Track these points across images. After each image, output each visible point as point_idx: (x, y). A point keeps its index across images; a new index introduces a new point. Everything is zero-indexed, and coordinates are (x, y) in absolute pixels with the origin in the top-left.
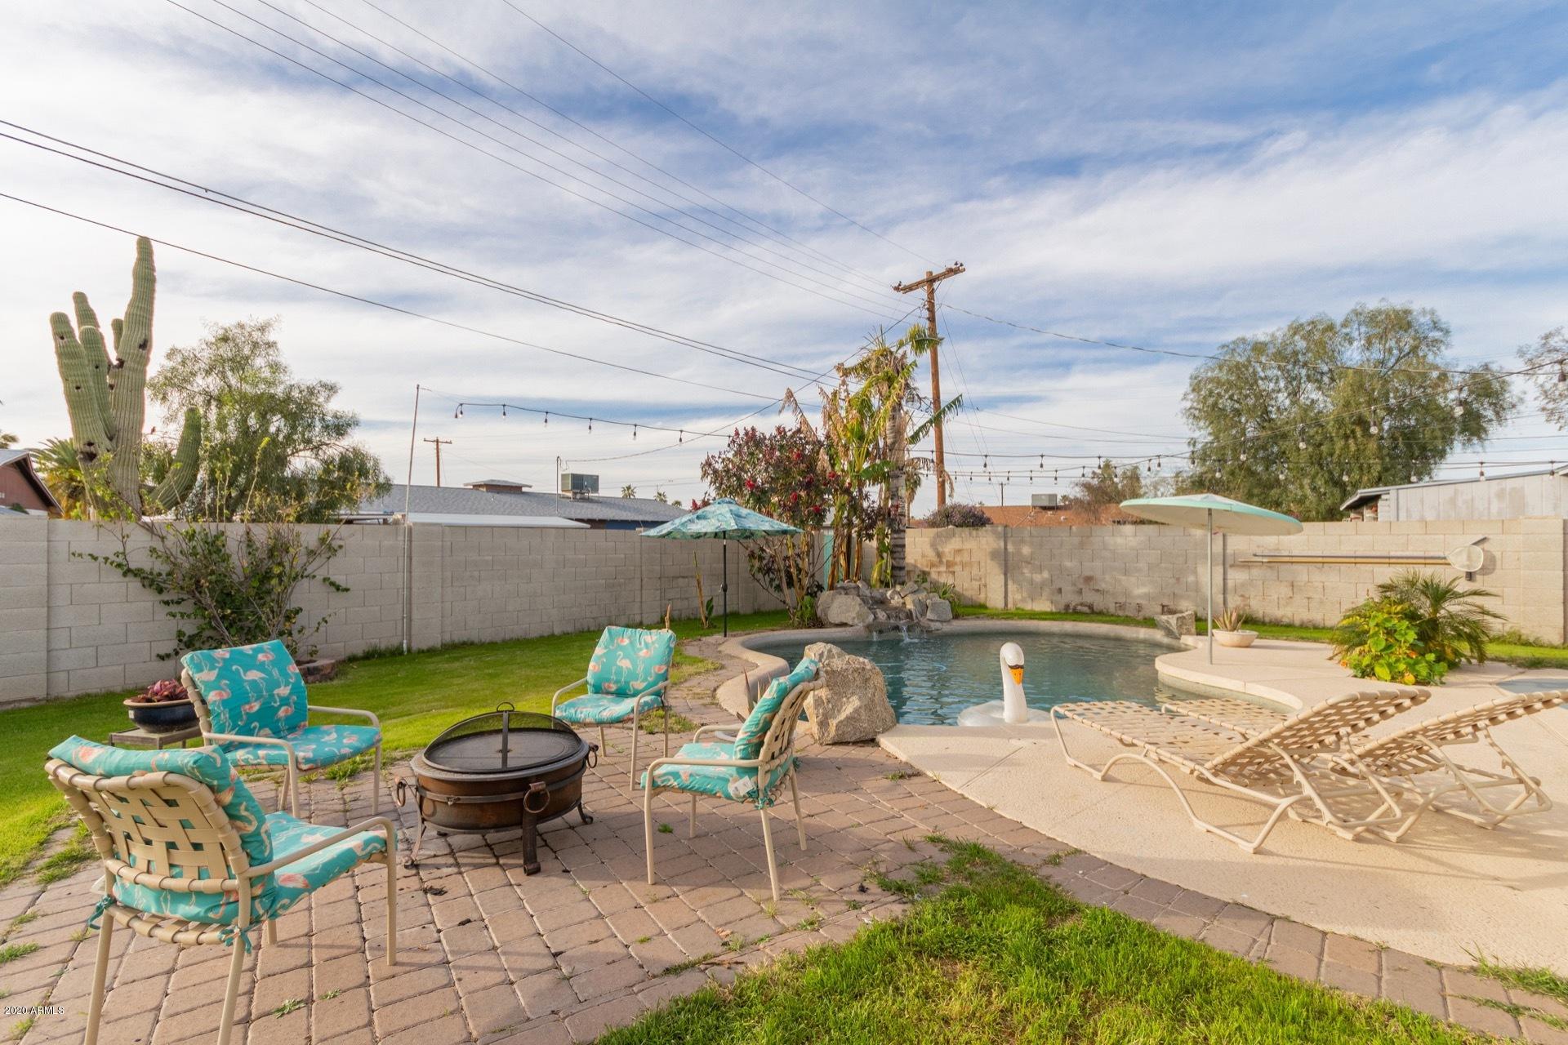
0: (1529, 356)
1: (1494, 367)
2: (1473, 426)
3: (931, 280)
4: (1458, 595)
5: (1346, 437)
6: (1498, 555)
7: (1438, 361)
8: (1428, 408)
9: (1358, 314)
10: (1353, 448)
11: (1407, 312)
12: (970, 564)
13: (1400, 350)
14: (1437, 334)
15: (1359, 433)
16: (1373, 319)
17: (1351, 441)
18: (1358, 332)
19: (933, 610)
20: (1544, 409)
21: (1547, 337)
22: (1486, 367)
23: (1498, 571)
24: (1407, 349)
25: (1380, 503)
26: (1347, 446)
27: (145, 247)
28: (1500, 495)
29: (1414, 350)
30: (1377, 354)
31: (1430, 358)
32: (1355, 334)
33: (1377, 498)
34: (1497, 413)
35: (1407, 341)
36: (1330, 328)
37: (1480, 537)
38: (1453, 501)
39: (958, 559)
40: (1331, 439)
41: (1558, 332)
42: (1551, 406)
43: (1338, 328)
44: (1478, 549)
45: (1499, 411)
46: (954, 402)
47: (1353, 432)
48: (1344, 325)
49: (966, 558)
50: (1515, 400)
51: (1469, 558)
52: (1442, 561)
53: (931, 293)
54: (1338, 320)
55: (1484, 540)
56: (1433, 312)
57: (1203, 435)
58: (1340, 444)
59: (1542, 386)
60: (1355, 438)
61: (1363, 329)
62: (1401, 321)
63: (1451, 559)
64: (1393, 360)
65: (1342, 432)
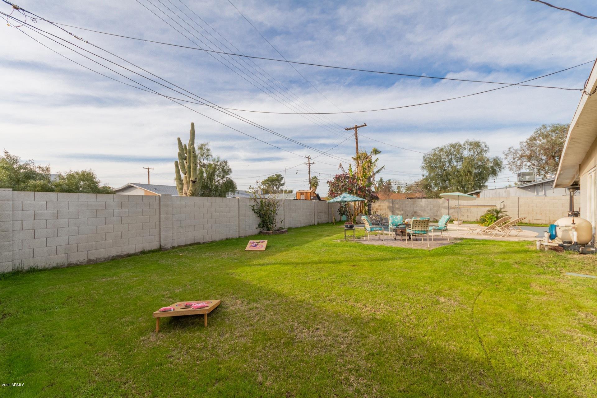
0: (505, 153)
1: (499, 157)
2: (494, 173)
3: (356, 128)
4: (501, 212)
5: (466, 175)
6: (506, 205)
7: (486, 156)
8: (484, 168)
9: (467, 142)
10: (467, 178)
11: (479, 142)
12: (383, 209)
13: (477, 152)
14: (486, 149)
15: (469, 174)
16: (471, 144)
17: (467, 176)
18: (467, 147)
19: (385, 220)
20: (509, 168)
21: (510, 149)
22: (497, 158)
23: (506, 208)
24: (479, 152)
25: (480, 194)
26: (466, 178)
27: (193, 125)
28: (505, 192)
29: (481, 152)
30: (472, 153)
31: (485, 155)
32: (466, 147)
33: (480, 192)
34: (500, 170)
35: (479, 150)
36: (460, 146)
37: (502, 201)
38: (496, 193)
39: (379, 208)
40: (462, 176)
41: (512, 147)
42: (511, 167)
43: (462, 146)
44: (502, 203)
45: (500, 168)
46: (383, 167)
47: (467, 174)
48: (464, 145)
49: (381, 207)
50: (504, 167)
51: (500, 205)
52: (495, 206)
53: (356, 131)
54: (462, 143)
55: (503, 202)
56: (485, 143)
57: (426, 173)
58: (464, 177)
59: (508, 161)
60: (468, 176)
61: (468, 146)
62: (477, 145)
63: (497, 206)
64: (476, 155)
65: (465, 174)
